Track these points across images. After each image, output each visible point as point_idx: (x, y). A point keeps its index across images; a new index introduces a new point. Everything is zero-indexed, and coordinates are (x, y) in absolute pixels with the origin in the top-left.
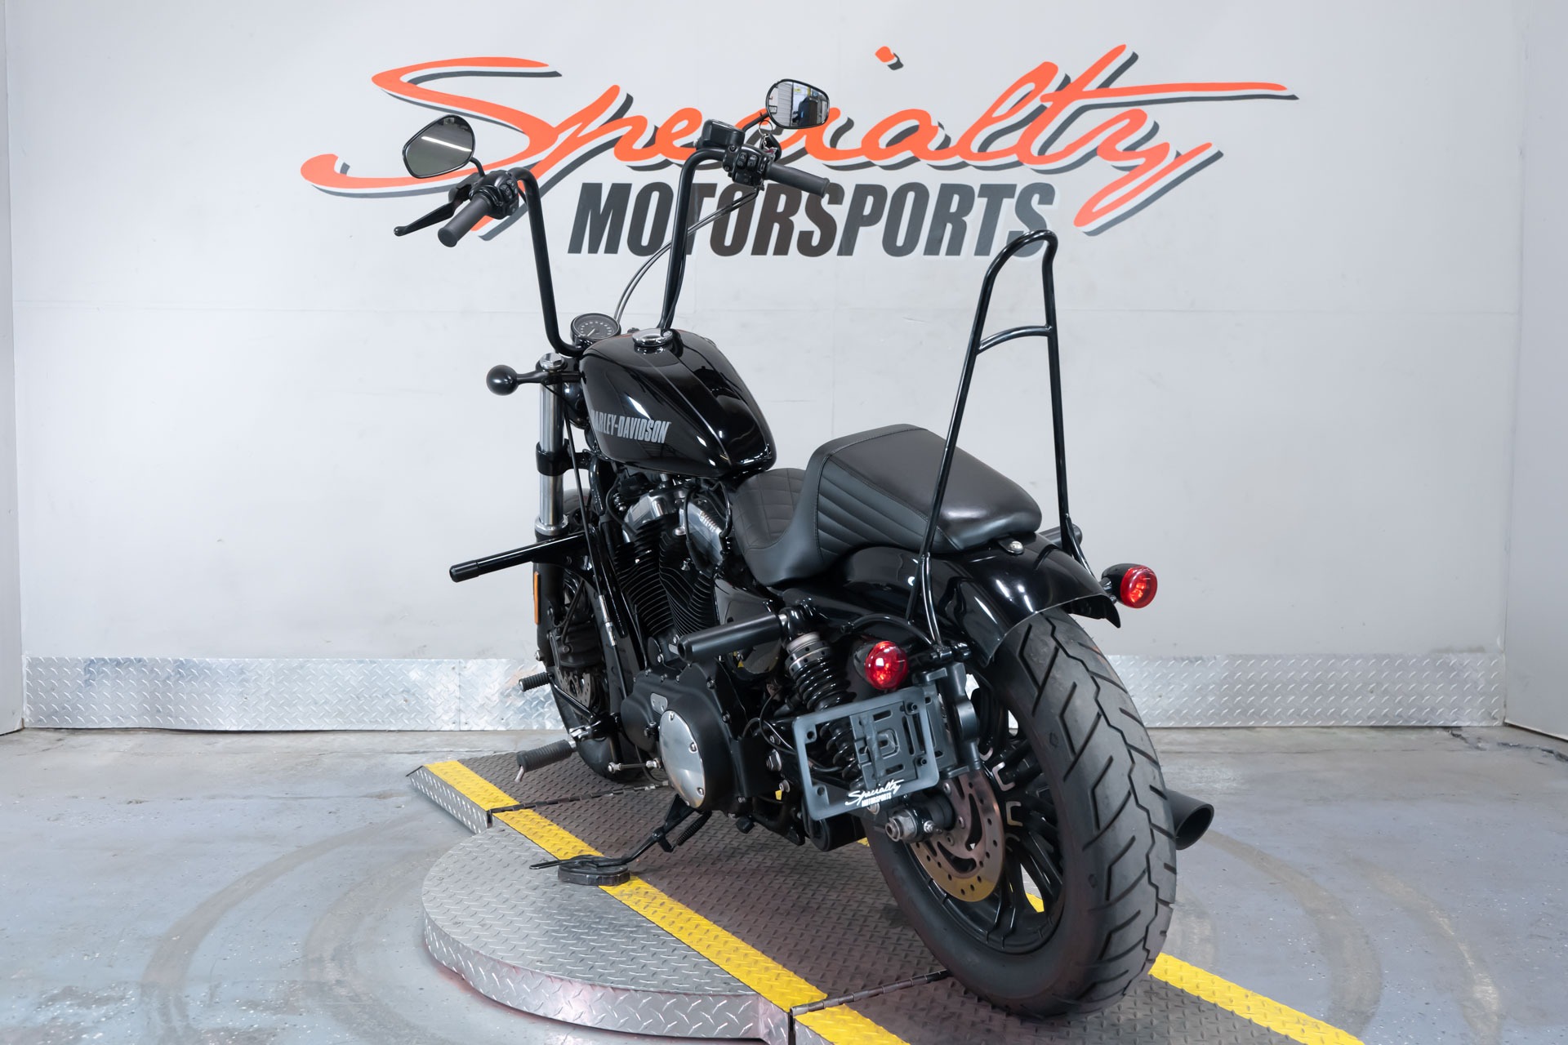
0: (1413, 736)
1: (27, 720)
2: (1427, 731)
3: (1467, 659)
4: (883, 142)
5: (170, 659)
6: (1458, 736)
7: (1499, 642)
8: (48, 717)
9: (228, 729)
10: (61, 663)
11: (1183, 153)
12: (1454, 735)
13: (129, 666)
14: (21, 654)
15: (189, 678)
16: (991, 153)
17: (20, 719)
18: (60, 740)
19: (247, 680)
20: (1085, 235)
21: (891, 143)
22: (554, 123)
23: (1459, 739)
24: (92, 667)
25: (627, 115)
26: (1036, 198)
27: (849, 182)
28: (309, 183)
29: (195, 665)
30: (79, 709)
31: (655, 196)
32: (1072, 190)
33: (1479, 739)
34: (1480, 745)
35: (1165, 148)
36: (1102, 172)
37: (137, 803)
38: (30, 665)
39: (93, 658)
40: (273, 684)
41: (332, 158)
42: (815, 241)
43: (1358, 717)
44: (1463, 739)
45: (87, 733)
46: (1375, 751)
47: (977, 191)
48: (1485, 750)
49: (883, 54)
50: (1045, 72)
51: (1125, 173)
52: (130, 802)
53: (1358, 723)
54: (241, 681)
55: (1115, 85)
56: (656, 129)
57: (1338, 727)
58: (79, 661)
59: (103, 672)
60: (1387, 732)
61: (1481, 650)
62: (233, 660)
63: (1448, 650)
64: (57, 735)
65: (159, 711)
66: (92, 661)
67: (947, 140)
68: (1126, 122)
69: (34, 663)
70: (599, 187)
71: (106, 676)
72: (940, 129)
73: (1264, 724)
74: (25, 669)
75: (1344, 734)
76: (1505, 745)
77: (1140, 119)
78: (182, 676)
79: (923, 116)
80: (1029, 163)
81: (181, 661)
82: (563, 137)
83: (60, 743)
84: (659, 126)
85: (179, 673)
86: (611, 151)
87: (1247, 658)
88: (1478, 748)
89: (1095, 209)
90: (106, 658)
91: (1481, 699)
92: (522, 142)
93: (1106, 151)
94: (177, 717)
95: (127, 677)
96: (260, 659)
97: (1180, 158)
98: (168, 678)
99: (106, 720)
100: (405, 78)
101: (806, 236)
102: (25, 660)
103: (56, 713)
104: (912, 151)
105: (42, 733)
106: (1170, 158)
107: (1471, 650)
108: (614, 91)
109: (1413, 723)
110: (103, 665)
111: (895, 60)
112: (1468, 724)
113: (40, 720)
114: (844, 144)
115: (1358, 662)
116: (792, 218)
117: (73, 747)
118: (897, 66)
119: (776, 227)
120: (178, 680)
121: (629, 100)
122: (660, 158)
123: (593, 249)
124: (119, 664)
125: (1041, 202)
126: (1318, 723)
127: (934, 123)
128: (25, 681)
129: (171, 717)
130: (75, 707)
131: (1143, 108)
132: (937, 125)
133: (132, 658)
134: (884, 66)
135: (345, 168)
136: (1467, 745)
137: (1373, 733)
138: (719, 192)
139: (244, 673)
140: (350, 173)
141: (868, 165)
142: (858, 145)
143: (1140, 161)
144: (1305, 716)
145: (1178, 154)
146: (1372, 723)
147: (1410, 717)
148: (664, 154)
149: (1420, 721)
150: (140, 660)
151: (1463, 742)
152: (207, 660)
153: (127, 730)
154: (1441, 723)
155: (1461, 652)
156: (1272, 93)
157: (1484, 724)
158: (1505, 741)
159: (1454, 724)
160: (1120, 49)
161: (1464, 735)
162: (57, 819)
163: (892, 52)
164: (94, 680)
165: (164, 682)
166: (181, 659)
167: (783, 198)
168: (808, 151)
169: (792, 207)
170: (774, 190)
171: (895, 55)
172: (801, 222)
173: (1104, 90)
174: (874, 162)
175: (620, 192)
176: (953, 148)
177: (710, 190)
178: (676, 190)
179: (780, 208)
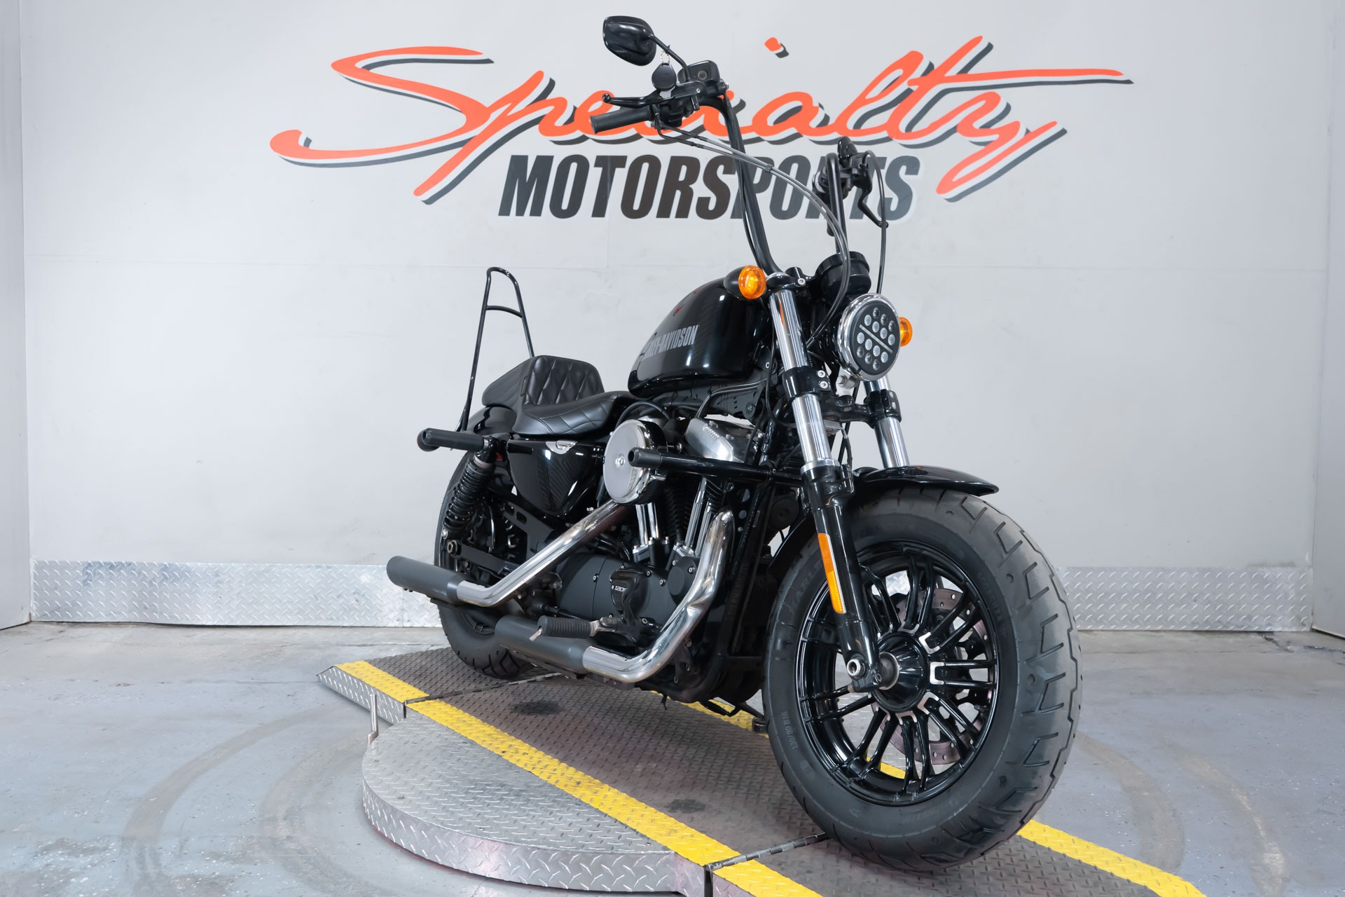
0: (1231, 640)
1: (33, 614)
2: (1244, 635)
3: (1280, 572)
4: (771, 120)
5: (155, 563)
6: (1271, 640)
7: (1307, 558)
8: (52, 612)
9: (204, 623)
10: (64, 566)
11: (1032, 130)
12: (1267, 639)
13: (120, 569)
14: (29, 558)
15: (172, 579)
16: (864, 130)
17: (28, 614)
18: (62, 631)
19: (221, 582)
20: (946, 202)
21: (777, 122)
22: (487, 104)
23: (1270, 643)
24: (91, 570)
25: (550, 97)
26: (903, 169)
28: (276, 156)
29: (177, 569)
30: (78, 605)
31: (574, 167)
32: (935, 162)
33: (1289, 643)
34: (1289, 648)
35: (1015, 126)
36: (960, 146)
37: (125, 685)
38: (37, 568)
39: (90, 562)
40: (244, 585)
41: (297, 133)
42: (712, 206)
43: (1183, 623)
44: (1275, 642)
45: (84, 626)
46: (1196, 652)
48: (1292, 652)
49: (772, 44)
50: (912, 59)
51: (982, 148)
52: (119, 685)
53: (1184, 628)
54: (217, 582)
55: (972, 71)
56: (575, 108)
57: (1165, 631)
58: (78, 563)
59: (99, 573)
60: (1208, 635)
61: (1292, 565)
62: (210, 564)
63: (1263, 565)
64: (59, 628)
65: (146, 608)
66: (89, 564)
67: (827, 118)
68: (981, 103)
69: (40, 566)
70: (525, 158)
71: (102, 577)
72: (820, 109)
73: (1101, 627)
74: (32, 571)
75: (1170, 637)
76: (1311, 647)
77: (994, 100)
78: (166, 578)
79: (806, 98)
80: (898, 138)
81: (165, 565)
82: (494, 116)
83: (62, 634)
84: (578, 106)
85: (164, 575)
86: (536, 128)
87: (1086, 570)
88: (1287, 650)
89: (955, 179)
90: (101, 561)
91: (1291, 608)
92: (460, 119)
93: (965, 128)
94: (161, 613)
95: (119, 578)
96: (233, 564)
97: (1029, 135)
98: (154, 579)
99: (100, 615)
100: (360, 65)
101: (703, 202)
102: (32, 563)
103: (58, 609)
104: (796, 128)
105: (46, 626)
106: (1021, 135)
107: (1283, 565)
108: (538, 76)
109: (1231, 628)
110: (99, 568)
111: (781, 50)
112: (1279, 629)
113: (45, 615)
115: (1183, 575)
116: (691, 186)
117: (72, 638)
118: (784, 54)
119: (678, 194)
120: (162, 581)
121: (552, 84)
122: (577, 134)
123: (520, 212)
124: (112, 567)
125: (908, 173)
126: (1148, 628)
127: (815, 104)
128: (32, 580)
129: (156, 612)
130: (74, 604)
131: (998, 91)
132: (818, 105)
133: (124, 562)
134: (772, 54)
135: (308, 142)
136: (1277, 647)
137: (1196, 637)
138: (629, 163)
139: (218, 576)
140: (312, 146)
141: (759, 140)
142: (749, 123)
143: (995, 137)
144: (1136, 621)
145: (1028, 131)
146: (1195, 628)
147: (1228, 623)
148: (582, 131)
149: (1237, 626)
150: (130, 564)
151: (1274, 645)
152: (188, 564)
153: (118, 624)
154: (1256, 628)
155: (1275, 566)
156: (1110, 78)
157: (1294, 629)
158: (1311, 645)
159: (1267, 629)
160: (977, 40)
161: (1275, 639)
162: (56, 699)
163: (779, 42)
164: (91, 581)
165: (150, 583)
166: (165, 563)
167: (684, 169)
168: (705, 127)
169: (692, 177)
170: (676, 162)
171: (782, 45)
172: (700, 189)
173: (963, 75)
174: (763, 137)
175: (544, 162)
176: (831, 125)
177: (620, 161)
178: (592, 162)
179: (682, 177)
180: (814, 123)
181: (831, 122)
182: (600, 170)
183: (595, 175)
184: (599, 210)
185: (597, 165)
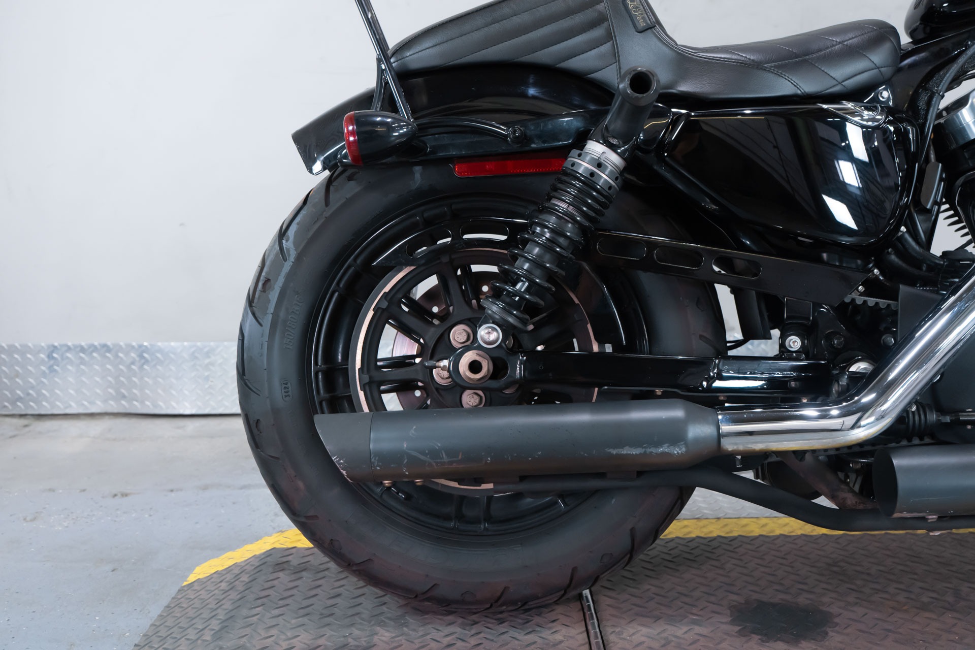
5: (134, 344)
8: (13, 403)
9: (182, 412)
10: (24, 350)
13: (93, 351)
15: (154, 362)
18: (26, 426)
19: (212, 364)
24: (56, 353)
29: (160, 351)
30: (44, 395)
37: (123, 495)
45: (53, 419)
52: (115, 495)
54: (207, 365)
58: (43, 347)
59: (68, 358)
62: (198, 344)
64: (23, 421)
65: (124, 396)
66: (55, 347)
71: (71, 362)
78: (147, 361)
81: (146, 346)
83: (27, 429)
85: (144, 358)
90: (70, 344)
94: (142, 402)
95: (91, 362)
96: (226, 343)
98: (133, 363)
99: (70, 406)
103: (20, 399)
105: (8, 420)
110: (67, 351)
113: (5, 407)
117: (39, 433)
120: (144, 364)
124: (83, 350)
129: (137, 401)
130: (39, 393)
133: (96, 343)
139: (210, 357)
150: (103, 346)
153: (92, 415)
162: (32, 520)
164: (58, 366)
165: (129, 367)
166: (145, 344)
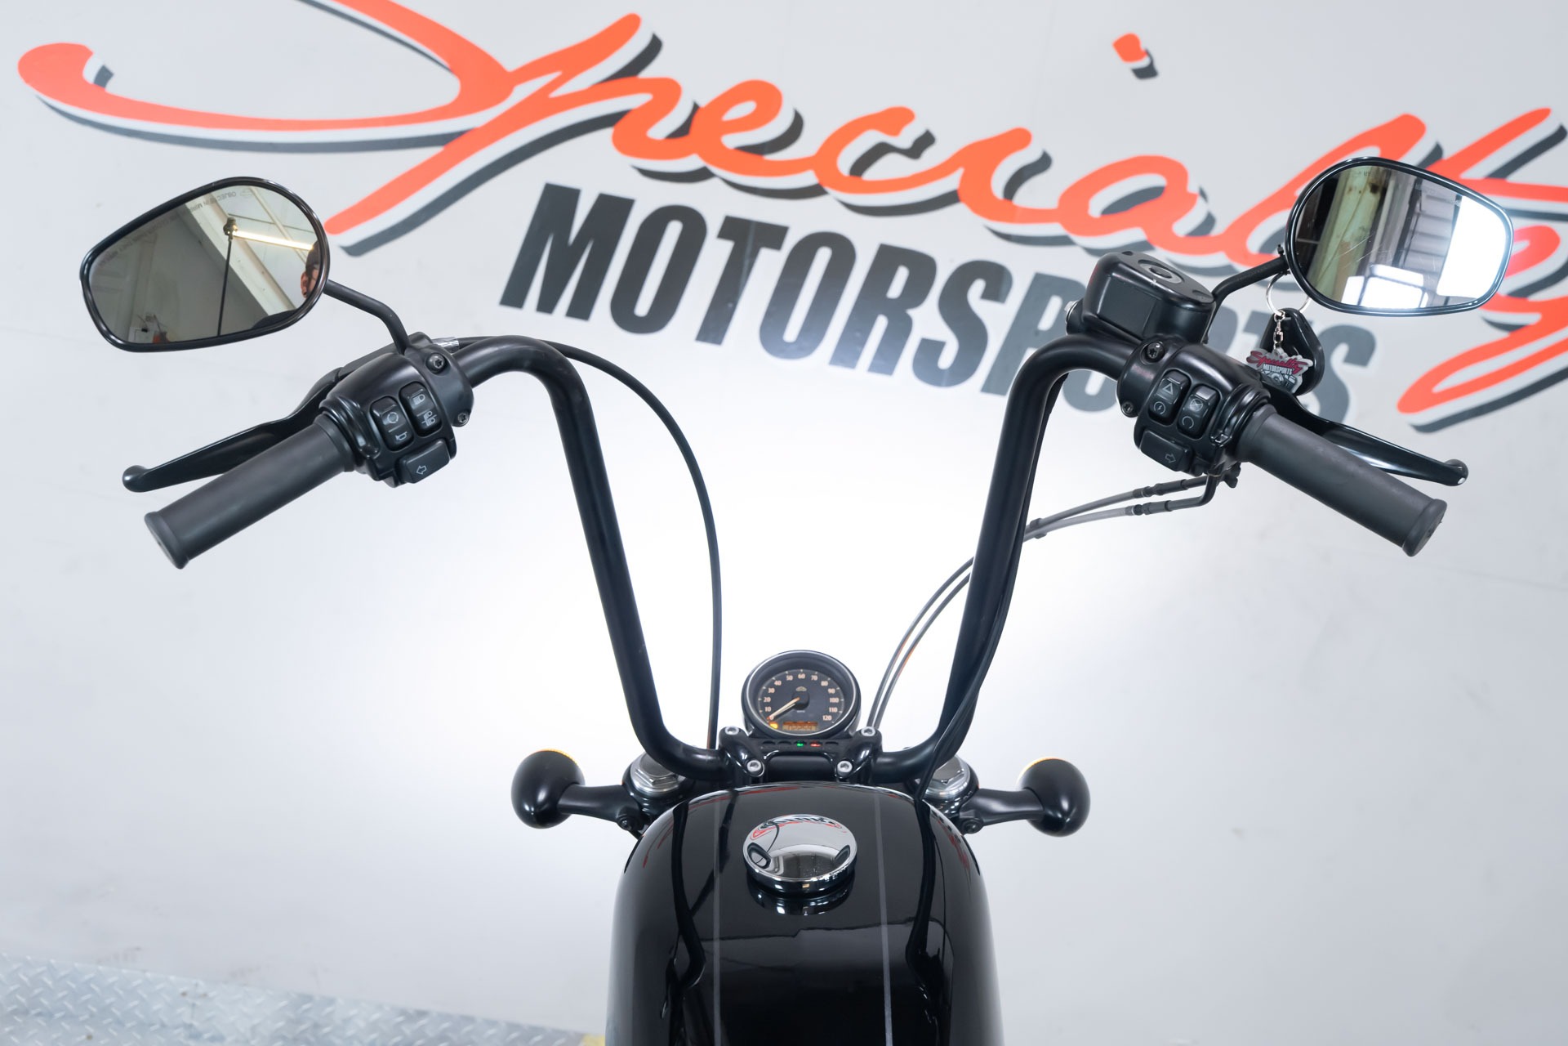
4: (1098, 204)
20: (1413, 430)
21: (1113, 209)
22: (511, 62)
25: (647, 73)
26: (1342, 349)
27: (1023, 265)
28: (30, 92)
31: (674, 230)
41: (81, 53)
42: (946, 360)
47: (1242, 320)
49: (1128, 47)
50: (1405, 129)
51: (1502, 335)
55: (1515, 178)
56: (696, 108)
67: (1209, 221)
68: (1523, 245)
70: (572, 196)
72: (1200, 200)
77: (1547, 244)
79: (1175, 171)
82: (522, 92)
84: (703, 103)
86: (607, 133)
89: (1440, 387)
92: (445, 87)
101: (930, 348)
104: (1146, 230)
108: (630, 24)
111: (1143, 63)
114: (1030, 195)
116: (912, 313)
118: (1148, 72)
119: (881, 323)
121: (654, 47)
122: (692, 163)
123: (547, 305)
125: (1350, 359)
127: (1192, 187)
131: (1555, 226)
132: (1197, 191)
134: (1125, 69)
135: (104, 75)
138: (790, 242)
140: (112, 87)
141: (1063, 241)
142: (1051, 203)
143: (1531, 318)
148: (703, 156)
160: (1540, 115)
163: (1144, 46)
167: (902, 275)
168: (961, 195)
169: (916, 292)
170: (888, 258)
171: (1147, 53)
172: (927, 320)
173: (1496, 182)
174: (1074, 238)
175: (612, 210)
176: (1219, 237)
177: (773, 235)
178: (714, 225)
179: (895, 290)
180: (1183, 226)
181: (1218, 229)
182: (727, 246)
183: (715, 254)
184: (714, 327)
185: (724, 234)
